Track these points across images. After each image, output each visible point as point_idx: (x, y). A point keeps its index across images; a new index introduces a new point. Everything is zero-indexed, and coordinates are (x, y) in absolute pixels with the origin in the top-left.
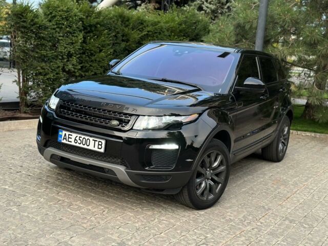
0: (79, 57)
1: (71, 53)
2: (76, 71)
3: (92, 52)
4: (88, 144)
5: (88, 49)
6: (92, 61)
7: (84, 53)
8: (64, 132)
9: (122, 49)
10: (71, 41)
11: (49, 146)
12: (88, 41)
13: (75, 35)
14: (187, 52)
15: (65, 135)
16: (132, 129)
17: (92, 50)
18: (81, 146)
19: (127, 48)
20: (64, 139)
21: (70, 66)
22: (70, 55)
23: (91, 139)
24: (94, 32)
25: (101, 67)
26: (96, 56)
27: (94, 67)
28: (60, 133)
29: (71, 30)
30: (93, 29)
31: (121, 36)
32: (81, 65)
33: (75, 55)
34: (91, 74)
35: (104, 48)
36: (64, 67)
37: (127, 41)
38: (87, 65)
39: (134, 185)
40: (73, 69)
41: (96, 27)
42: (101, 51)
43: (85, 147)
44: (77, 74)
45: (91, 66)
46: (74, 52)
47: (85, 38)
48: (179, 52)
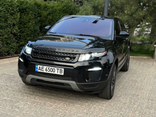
0: (18, 26)
1: (15, 24)
2: (18, 33)
3: (25, 23)
4: (54, 71)
5: (22, 22)
6: (25, 27)
7: (20, 24)
8: (39, 66)
9: (38, 21)
10: (14, 18)
11: (29, 74)
12: (22, 17)
13: (16, 14)
14: (87, 20)
15: (40, 67)
16: (77, 61)
17: (24, 22)
18: (50, 72)
19: (41, 20)
20: (39, 69)
21: (15, 31)
22: (14, 25)
23: (56, 68)
24: (25, 13)
25: (30, 30)
26: (27, 25)
27: (26, 31)
28: (37, 67)
29: (13, 12)
30: (24, 11)
31: (38, 14)
32: (20, 30)
33: (16, 25)
34: (25, 34)
35: (30, 21)
36: (11, 31)
37: (41, 16)
38: (23, 29)
39: (80, 90)
40: (16, 32)
41: (25, 10)
42: (29, 22)
43: (52, 73)
44: (18, 35)
45: (25, 30)
46: (16, 23)
47: (20, 16)
48: (83, 20)
